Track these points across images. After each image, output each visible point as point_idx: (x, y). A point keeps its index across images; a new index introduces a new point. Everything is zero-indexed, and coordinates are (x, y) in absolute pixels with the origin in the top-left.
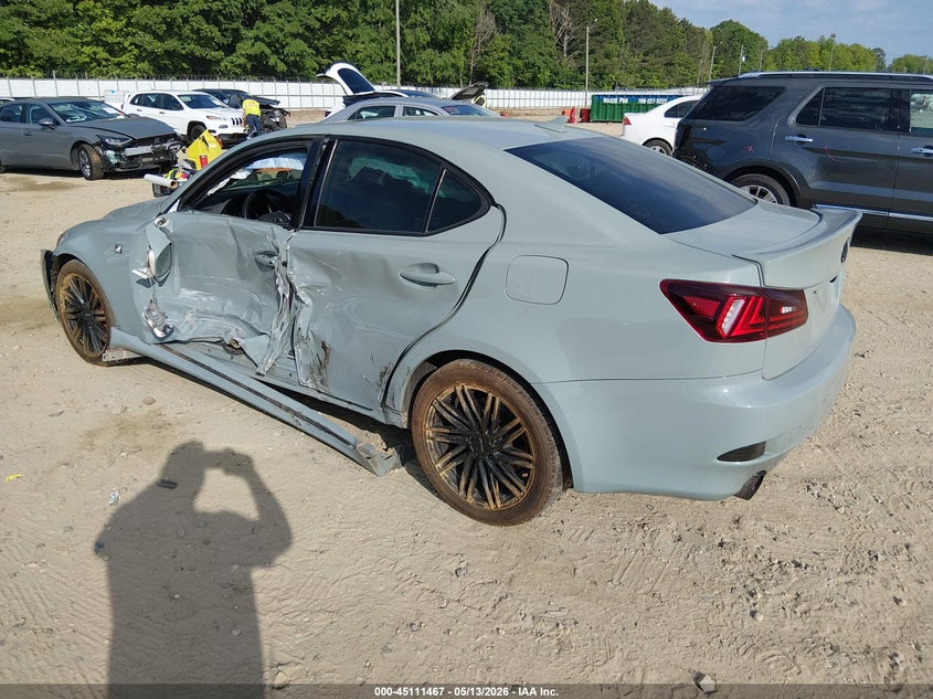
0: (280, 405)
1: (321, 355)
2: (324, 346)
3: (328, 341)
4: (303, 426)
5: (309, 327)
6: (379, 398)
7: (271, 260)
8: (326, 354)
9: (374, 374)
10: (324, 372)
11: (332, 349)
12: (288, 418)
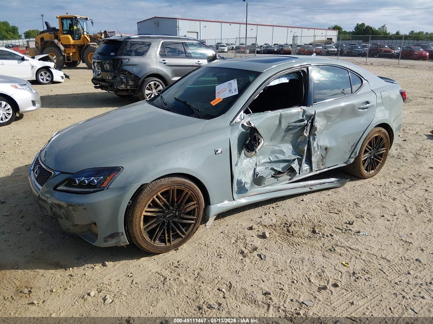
0: (305, 186)
1: (324, 153)
2: (326, 149)
3: (328, 146)
4: (314, 188)
5: (317, 145)
6: (348, 157)
7: (304, 122)
8: (327, 152)
9: (348, 148)
10: (324, 160)
11: (330, 148)
12: (308, 190)
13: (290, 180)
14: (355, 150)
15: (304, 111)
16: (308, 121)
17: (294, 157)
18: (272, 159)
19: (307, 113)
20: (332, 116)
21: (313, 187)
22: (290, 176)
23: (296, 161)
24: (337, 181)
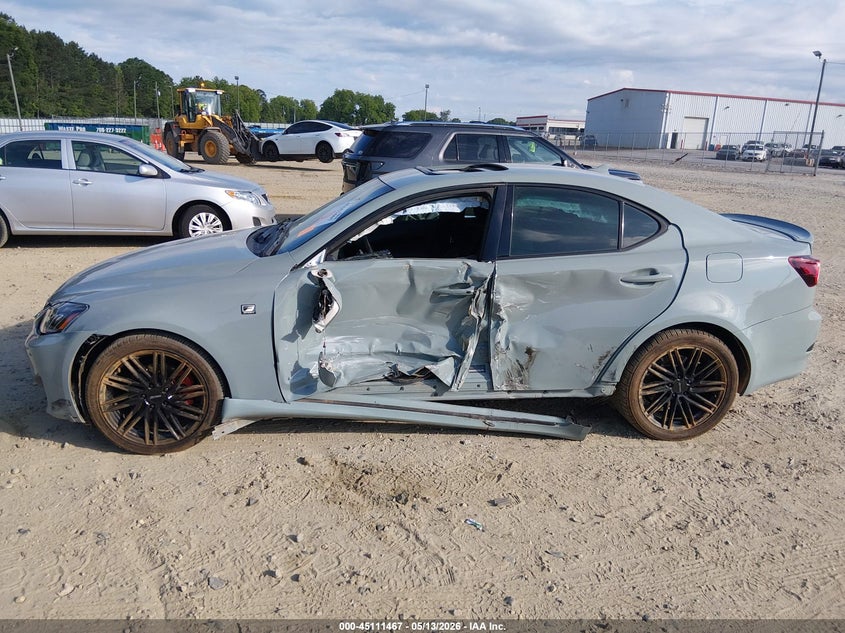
0: (470, 416)
1: (523, 359)
2: (529, 351)
3: (534, 345)
4: (497, 426)
5: (507, 339)
6: (593, 378)
7: (468, 290)
8: (530, 357)
9: (591, 360)
10: (525, 373)
11: (538, 351)
12: (479, 424)
13: (436, 395)
14: (612, 368)
15: (469, 268)
16: (476, 289)
17: (447, 353)
18: (400, 349)
19: (475, 274)
20: (544, 286)
21: (494, 422)
22: (435, 387)
23: (450, 362)
24: (561, 425)
